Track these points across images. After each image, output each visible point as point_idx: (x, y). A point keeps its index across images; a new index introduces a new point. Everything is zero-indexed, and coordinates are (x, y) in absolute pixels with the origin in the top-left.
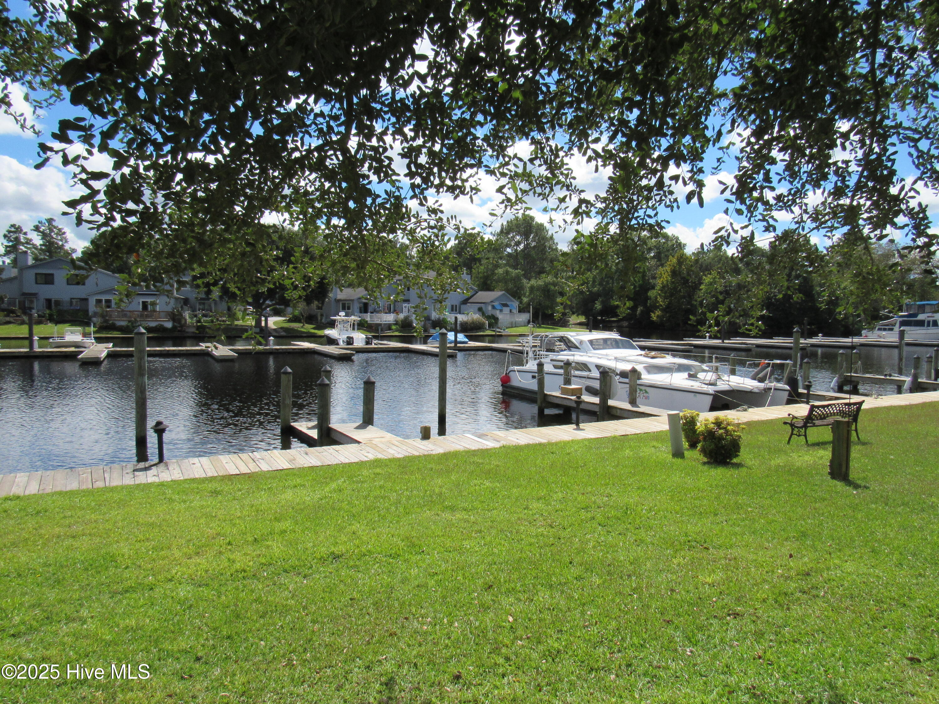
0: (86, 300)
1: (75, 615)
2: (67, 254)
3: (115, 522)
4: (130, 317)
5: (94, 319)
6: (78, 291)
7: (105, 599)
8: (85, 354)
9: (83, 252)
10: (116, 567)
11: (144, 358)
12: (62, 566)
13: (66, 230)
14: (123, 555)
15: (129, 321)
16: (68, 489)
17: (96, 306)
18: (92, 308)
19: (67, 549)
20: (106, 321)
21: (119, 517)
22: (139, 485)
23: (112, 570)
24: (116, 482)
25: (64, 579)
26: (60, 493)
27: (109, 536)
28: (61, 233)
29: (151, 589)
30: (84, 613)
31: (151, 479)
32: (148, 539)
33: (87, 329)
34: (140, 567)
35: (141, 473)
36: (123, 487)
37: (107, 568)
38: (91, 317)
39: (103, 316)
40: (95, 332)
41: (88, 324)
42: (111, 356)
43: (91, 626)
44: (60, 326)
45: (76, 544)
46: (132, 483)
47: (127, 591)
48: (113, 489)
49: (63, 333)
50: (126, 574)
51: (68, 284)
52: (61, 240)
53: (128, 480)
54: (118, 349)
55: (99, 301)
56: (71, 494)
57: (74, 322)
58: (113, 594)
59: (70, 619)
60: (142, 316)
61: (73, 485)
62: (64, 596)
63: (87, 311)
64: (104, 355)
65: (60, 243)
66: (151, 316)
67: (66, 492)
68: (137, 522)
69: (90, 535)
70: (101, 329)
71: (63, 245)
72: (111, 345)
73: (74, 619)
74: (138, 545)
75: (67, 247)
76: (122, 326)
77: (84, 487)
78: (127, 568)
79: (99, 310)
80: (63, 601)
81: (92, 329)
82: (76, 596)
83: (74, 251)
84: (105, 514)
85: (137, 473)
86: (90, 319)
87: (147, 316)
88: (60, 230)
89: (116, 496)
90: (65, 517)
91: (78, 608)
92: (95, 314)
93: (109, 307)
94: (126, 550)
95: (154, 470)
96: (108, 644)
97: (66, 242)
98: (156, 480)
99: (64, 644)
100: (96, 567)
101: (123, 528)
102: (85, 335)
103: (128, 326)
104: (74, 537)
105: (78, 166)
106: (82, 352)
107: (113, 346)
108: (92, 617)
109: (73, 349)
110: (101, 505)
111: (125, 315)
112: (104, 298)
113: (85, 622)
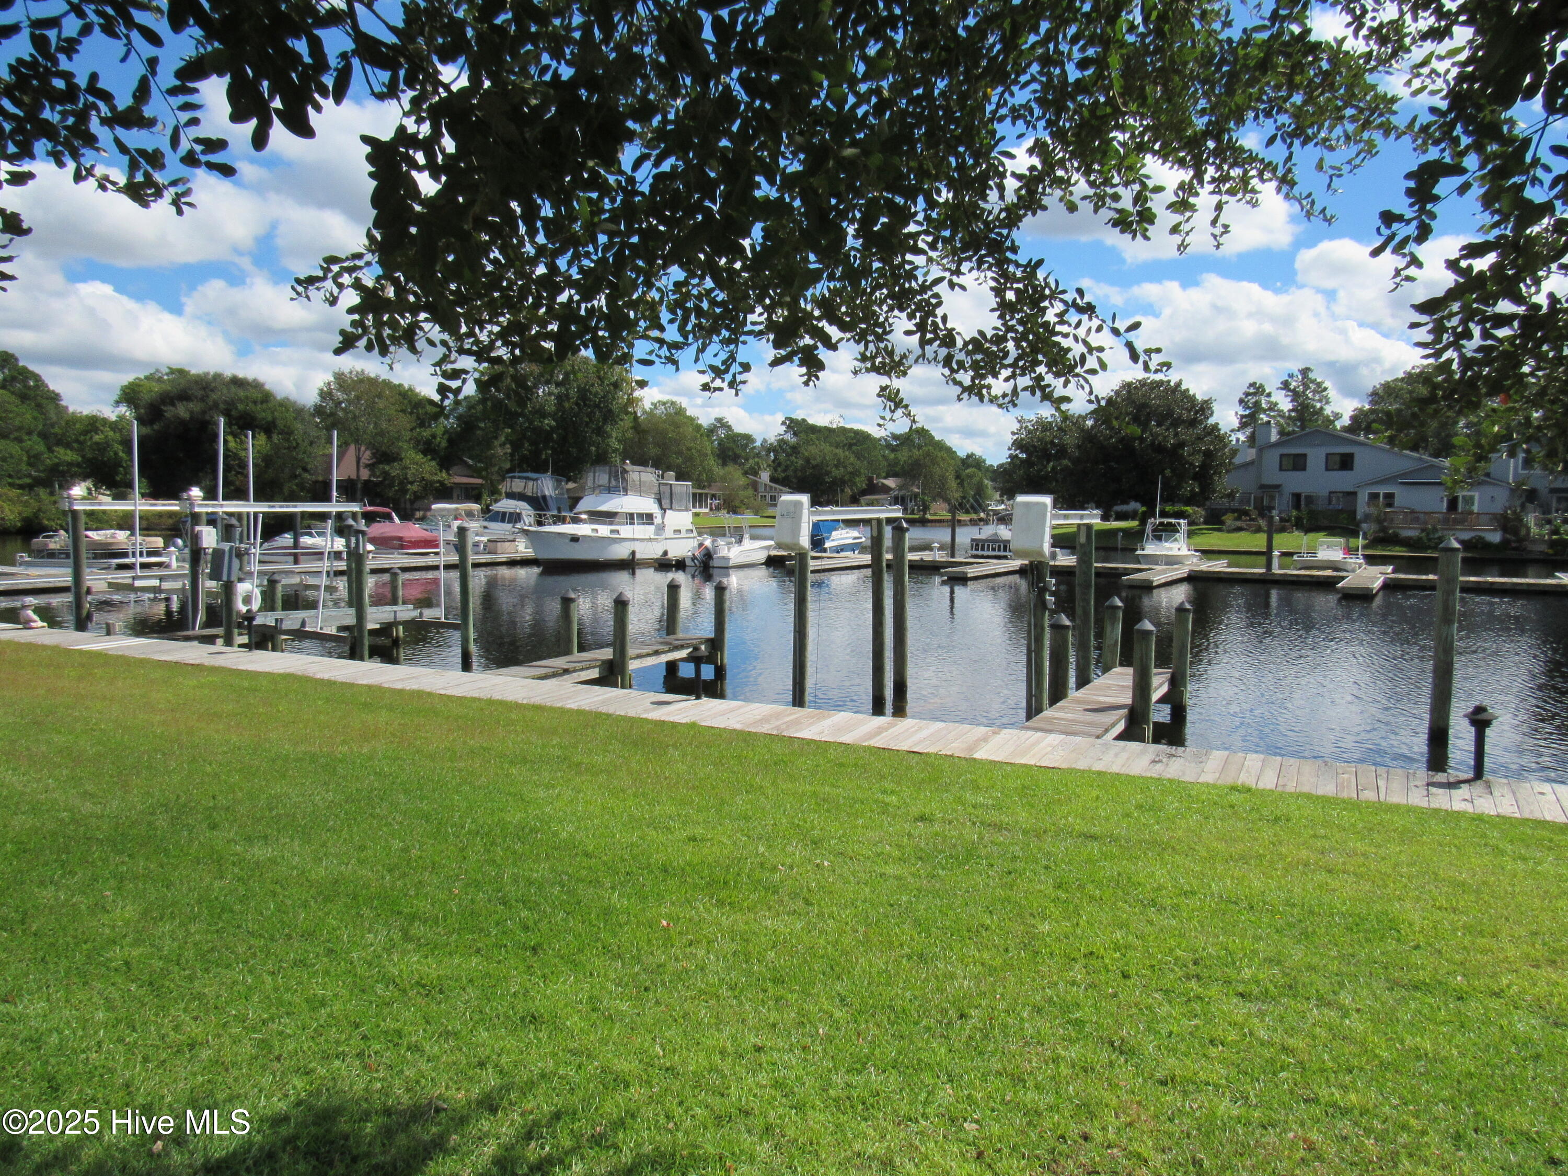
0: (1354, 494)
1: (1331, 997)
2: (1329, 422)
3: (1397, 865)
4: (1426, 523)
5: (1364, 526)
6: (1342, 481)
7: (1379, 986)
8: (1349, 581)
9: (1352, 418)
10: (1398, 940)
11: (1453, 592)
12: (1311, 912)
13: (1327, 384)
14: (1411, 925)
15: (1423, 530)
16: (1320, 792)
17: (1368, 504)
18: (1362, 506)
19: (1320, 887)
20: (1384, 530)
21: (1403, 857)
22: (1437, 811)
23: (1391, 945)
24: (1396, 798)
25: (1314, 932)
26: (1308, 796)
27: (1386, 886)
28: (1320, 389)
29: (1460, 998)
30: (1345, 998)
31: (1458, 806)
32: (1454, 910)
33: (1353, 542)
34: (1440, 952)
35: (1440, 791)
36: (1410, 809)
37: (1382, 938)
38: (1361, 522)
39: (1379, 521)
40: (1365, 547)
41: (1355, 534)
42: (1389, 586)
43: (1356, 1024)
44: (1311, 535)
45: (1334, 884)
46: (1424, 803)
47: (1416, 988)
48: (1394, 808)
49: (1315, 548)
50: (1417, 958)
51: (1327, 469)
52: (1320, 401)
53: (1417, 798)
54: (1402, 576)
55: (1374, 497)
56: (1325, 801)
57: (1332, 529)
58: (1393, 985)
59: (1323, 1002)
60: (1446, 521)
61: (1327, 788)
62: (1315, 960)
63: (1354, 512)
64: (1377, 584)
65: (1318, 405)
66: (1462, 522)
67: (1318, 797)
68: (1436, 874)
69: (1356, 875)
70: (1374, 542)
71: (1321, 409)
72: (1390, 569)
73: (1329, 1004)
74: (1438, 915)
75: (1328, 410)
76: (1410, 538)
77: (1345, 795)
78: (1417, 947)
79: (1373, 510)
80: (1312, 968)
81: (1361, 542)
82: (1334, 967)
83: (1338, 416)
84: (1379, 846)
85: (1433, 790)
86: (1358, 525)
87: (1456, 521)
88: (1319, 385)
89: (1398, 822)
90: (1315, 836)
91: (1337, 988)
92: (1367, 518)
93: (1390, 505)
94: (1415, 917)
95: (1464, 791)
96: (1384, 1066)
97: (1328, 403)
98: (1469, 808)
99: (1314, 1038)
100: (1366, 931)
101: (1410, 878)
102: (1349, 551)
103: (1420, 539)
104: (1330, 871)
105: (1404, 255)
106: (1343, 578)
107: (1394, 572)
108: (1358, 1010)
109: (1328, 573)
110: (1371, 829)
111: (1417, 520)
112: (1382, 490)
113: (1345, 1015)
